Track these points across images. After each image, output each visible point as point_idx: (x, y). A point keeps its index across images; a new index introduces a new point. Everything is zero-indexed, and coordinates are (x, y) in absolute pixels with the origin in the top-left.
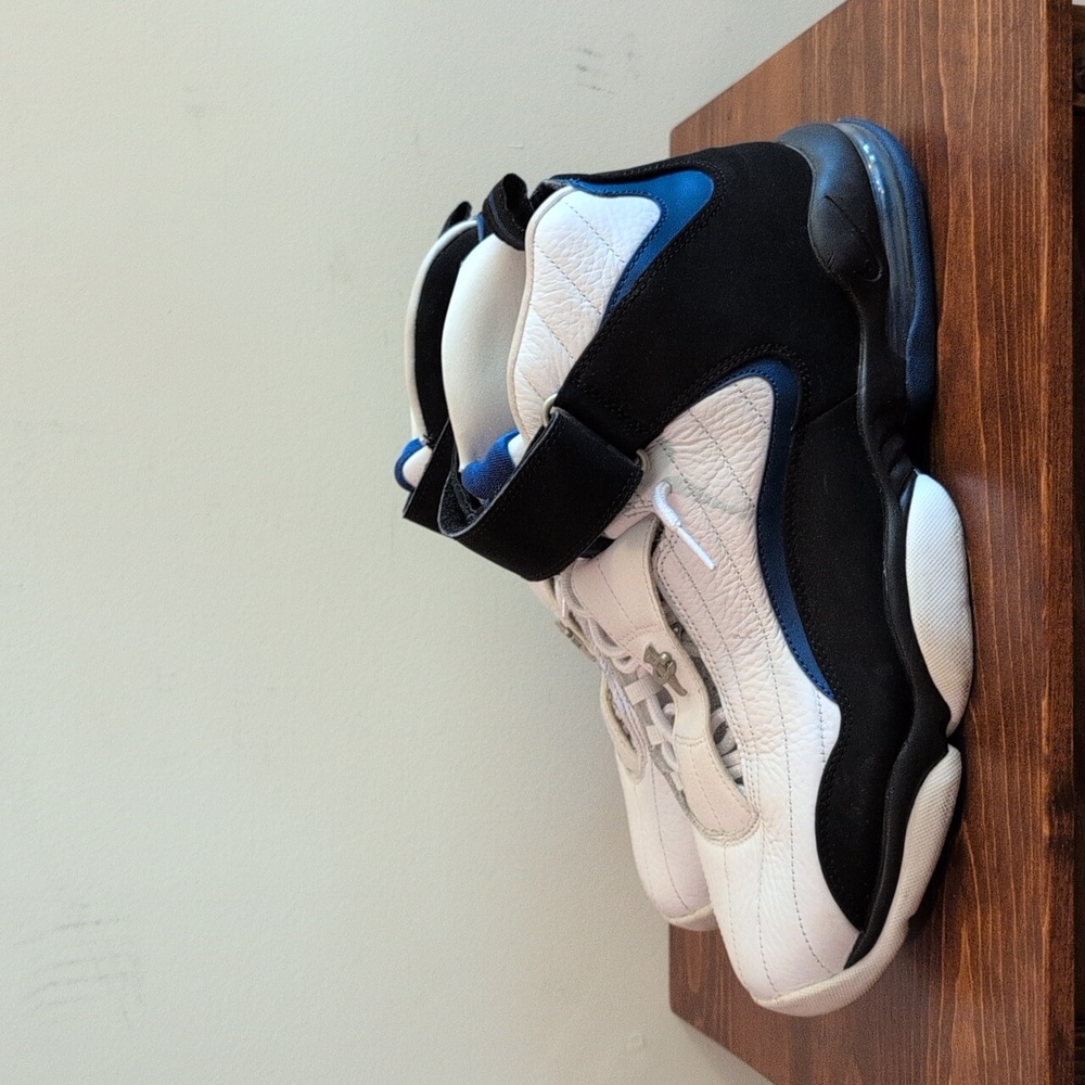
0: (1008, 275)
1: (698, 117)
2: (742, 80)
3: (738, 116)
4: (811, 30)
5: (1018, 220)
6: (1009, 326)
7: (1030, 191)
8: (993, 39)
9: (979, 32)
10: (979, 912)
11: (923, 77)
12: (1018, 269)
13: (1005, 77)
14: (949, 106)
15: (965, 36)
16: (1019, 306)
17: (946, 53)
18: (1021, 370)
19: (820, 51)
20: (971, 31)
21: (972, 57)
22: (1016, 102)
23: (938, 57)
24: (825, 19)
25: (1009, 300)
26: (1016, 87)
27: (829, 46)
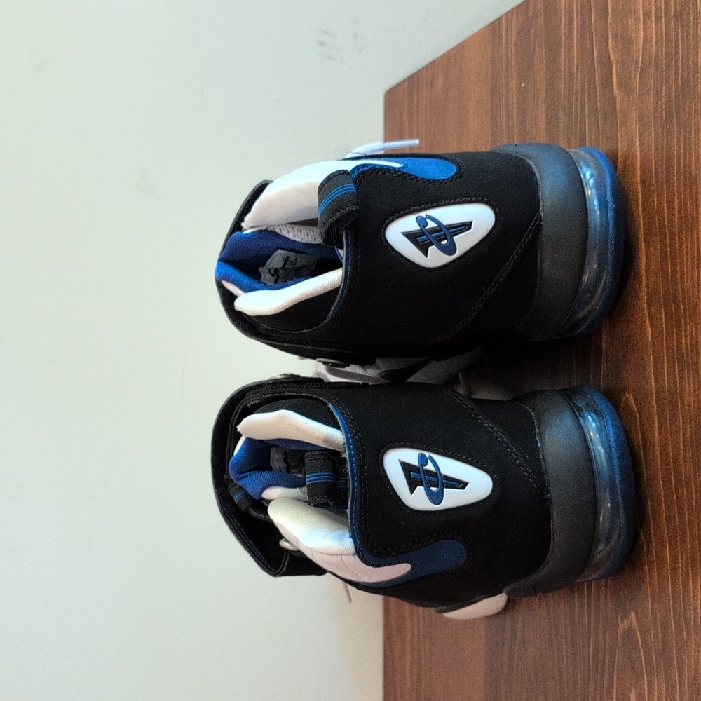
0: (670, 202)
1: (406, 83)
2: (441, 57)
3: (439, 81)
4: (499, 19)
5: (679, 159)
6: (671, 240)
7: (690, 139)
8: (657, 24)
9: (644, 19)
10: (646, 682)
11: (595, 54)
12: (679, 198)
13: (667, 52)
14: (618, 75)
15: (631, 22)
16: (680, 225)
17: (615, 36)
18: (682, 274)
19: (507, 35)
20: (637, 19)
21: (637, 38)
22: (676, 73)
23: (608, 38)
24: (512, 11)
25: (671, 221)
26: (676, 61)
27: (514, 30)
